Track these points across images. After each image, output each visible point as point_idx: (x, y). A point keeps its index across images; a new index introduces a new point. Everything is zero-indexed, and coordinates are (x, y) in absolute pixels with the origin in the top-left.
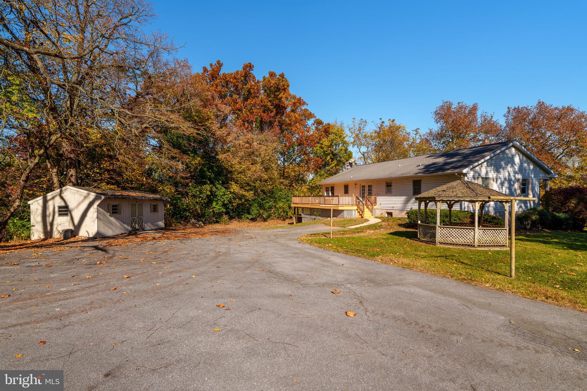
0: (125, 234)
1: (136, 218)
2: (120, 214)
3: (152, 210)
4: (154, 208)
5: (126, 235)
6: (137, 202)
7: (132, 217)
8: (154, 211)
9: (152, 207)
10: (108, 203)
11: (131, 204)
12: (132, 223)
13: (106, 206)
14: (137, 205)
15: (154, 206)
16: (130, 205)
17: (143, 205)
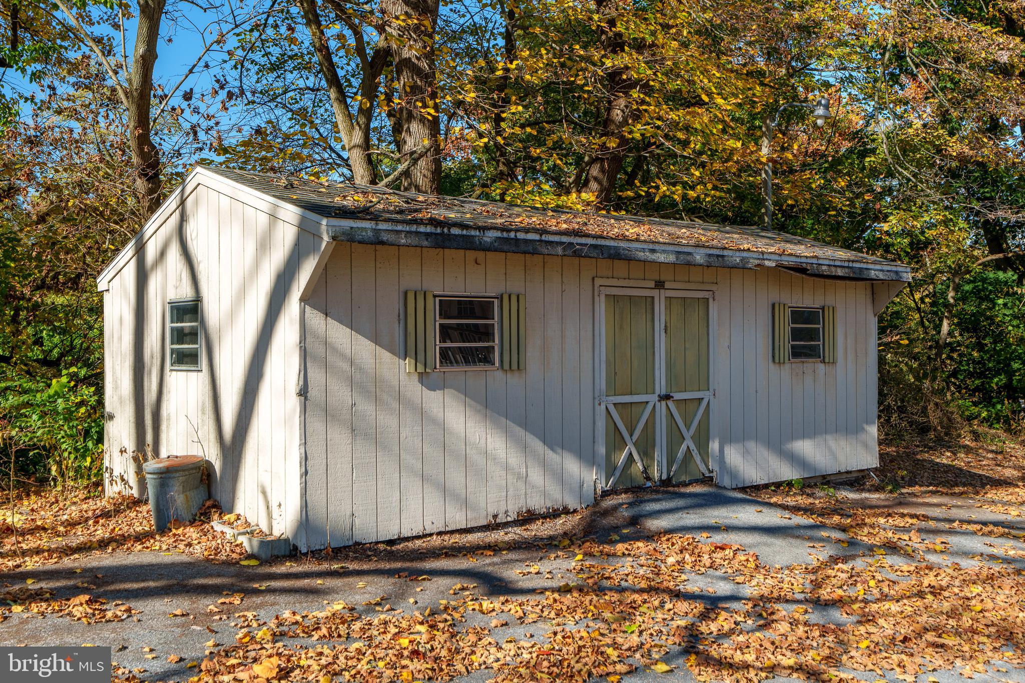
0: (554, 514)
1: (653, 398)
2: (516, 365)
3: (786, 343)
4: (796, 334)
5: (560, 525)
6: (660, 285)
7: (613, 388)
8: (797, 353)
9: (786, 327)
10: (412, 281)
11: (613, 299)
12: (616, 441)
13: (392, 304)
14: (660, 308)
15: (798, 316)
16: (602, 306)
17: (713, 308)
